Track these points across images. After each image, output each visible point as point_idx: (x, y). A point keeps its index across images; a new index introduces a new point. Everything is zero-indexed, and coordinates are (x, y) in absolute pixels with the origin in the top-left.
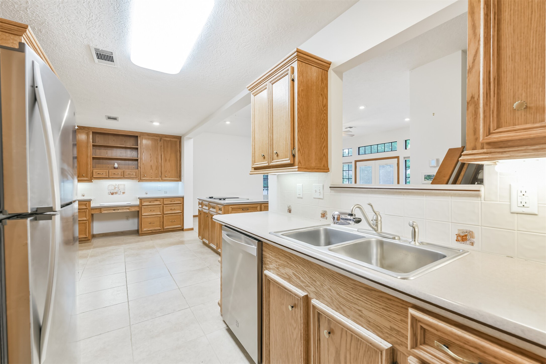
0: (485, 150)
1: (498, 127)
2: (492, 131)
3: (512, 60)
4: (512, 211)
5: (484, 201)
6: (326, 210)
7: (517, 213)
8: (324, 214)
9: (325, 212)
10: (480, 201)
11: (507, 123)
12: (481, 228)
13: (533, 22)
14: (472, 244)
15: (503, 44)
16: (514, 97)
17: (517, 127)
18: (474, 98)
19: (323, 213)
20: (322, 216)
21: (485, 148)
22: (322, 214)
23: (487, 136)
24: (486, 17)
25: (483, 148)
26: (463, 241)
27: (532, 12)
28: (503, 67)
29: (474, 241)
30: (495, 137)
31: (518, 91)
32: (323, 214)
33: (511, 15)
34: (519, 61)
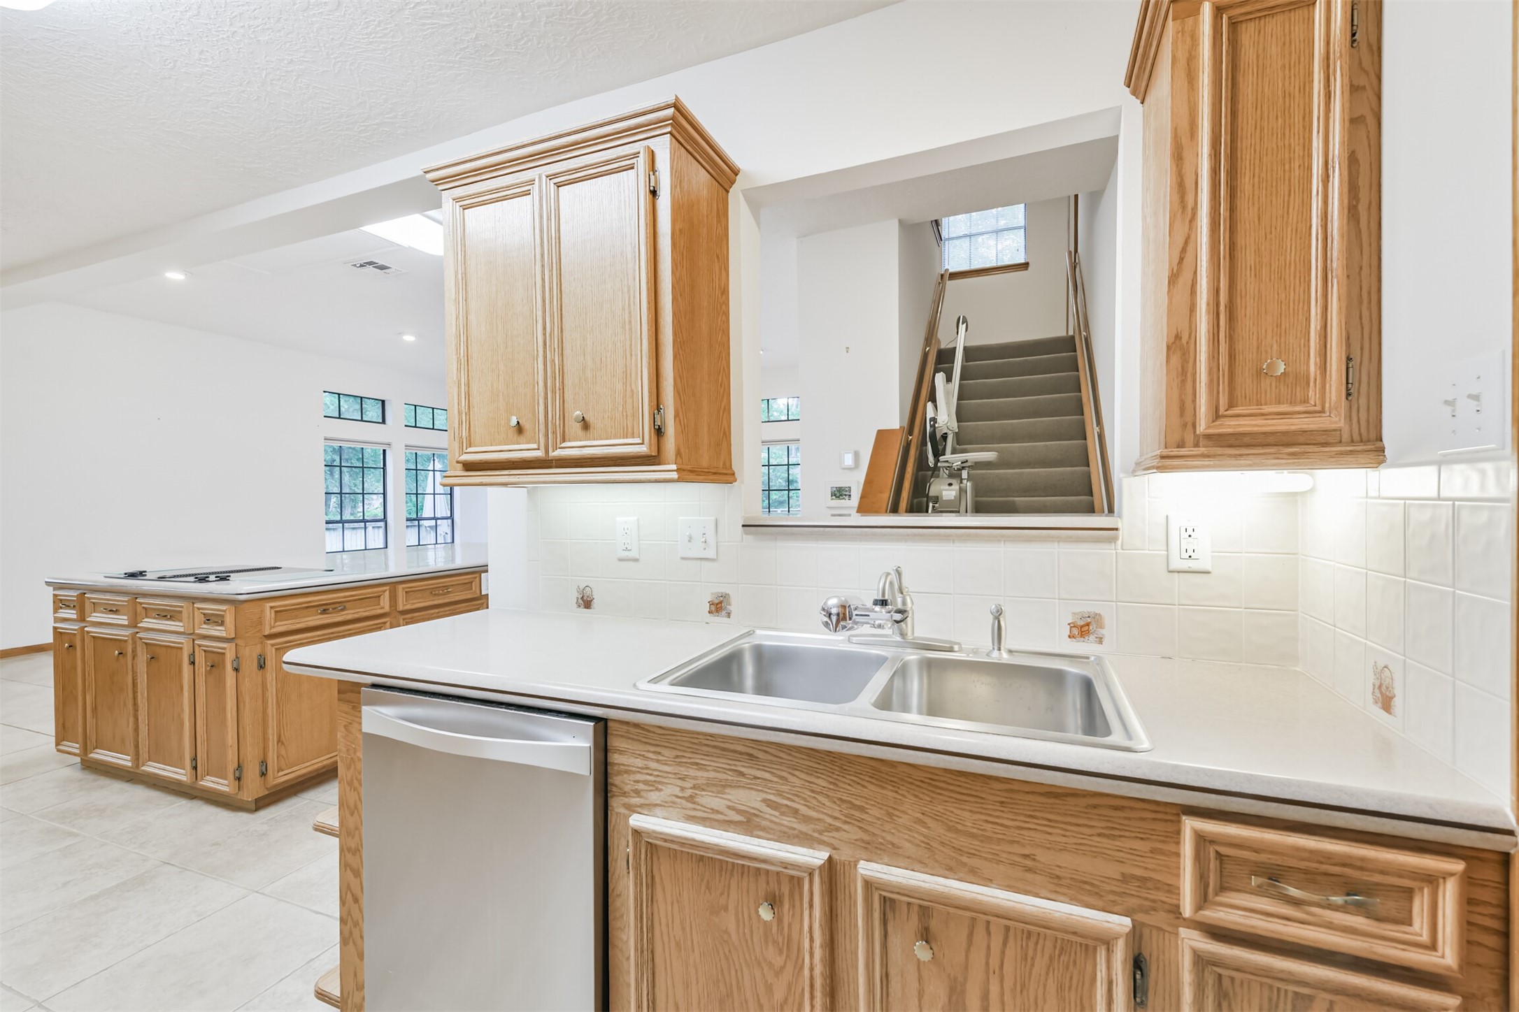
0: (1202, 450)
1: (1231, 405)
2: (1221, 412)
3: (1255, 276)
4: (1171, 568)
5: (1123, 549)
6: (727, 592)
7: (1178, 572)
8: (721, 602)
9: (722, 599)
10: (1114, 551)
11: (1246, 397)
12: (1116, 605)
13: (1291, 210)
14: (1100, 640)
15: (1240, 240)
16: (1258, 348)
17: (1267, 409)
18: (1181, 338)
19: (717, 601)
20: (713, 608)
21: (1201, 445)
22: (711, 603)
23: (1213, 422)
24: (1214, 176)
25: (1197, 445)
26: (1082, 636)
27: (1290, 191)
28: (1240, 285)
29: (1103, 635)
30: (1229, 426)
31: (1266, 337)
32: (717, 604)
33: (1253, 186)
34: (1268, 280)
